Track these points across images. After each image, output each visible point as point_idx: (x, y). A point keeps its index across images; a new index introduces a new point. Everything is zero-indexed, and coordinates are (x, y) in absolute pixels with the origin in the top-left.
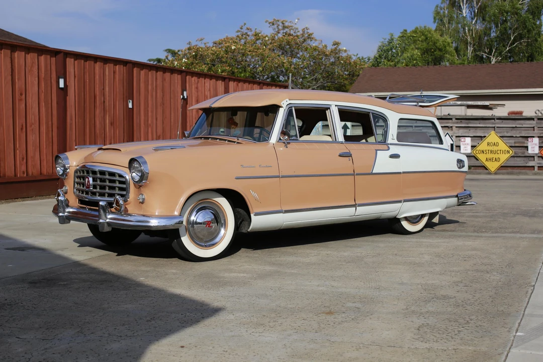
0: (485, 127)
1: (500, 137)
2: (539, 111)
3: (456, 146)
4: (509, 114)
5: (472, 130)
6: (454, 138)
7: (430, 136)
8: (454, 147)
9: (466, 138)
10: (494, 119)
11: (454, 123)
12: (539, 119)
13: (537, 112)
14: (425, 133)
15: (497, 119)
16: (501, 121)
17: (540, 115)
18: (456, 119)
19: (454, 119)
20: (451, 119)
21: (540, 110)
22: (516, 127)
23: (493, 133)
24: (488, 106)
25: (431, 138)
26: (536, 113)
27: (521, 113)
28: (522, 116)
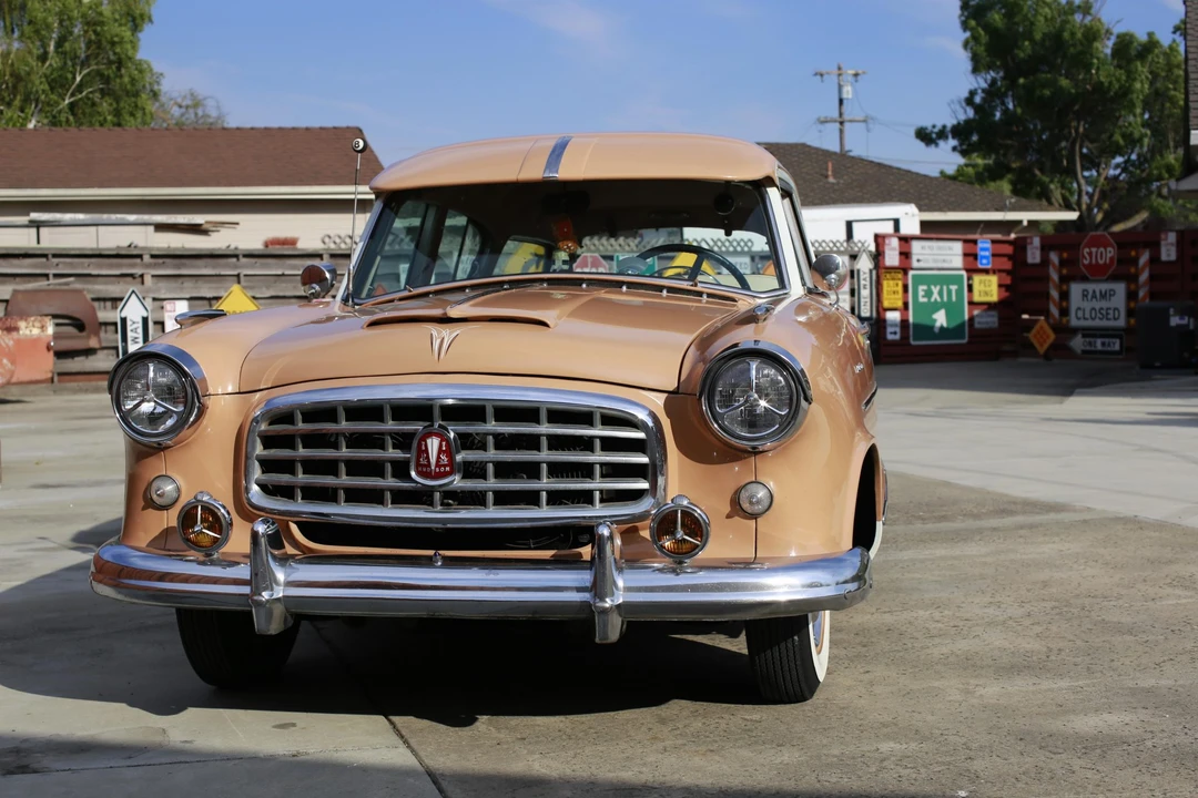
0: (216, 275)
1: (254, 298)
2: (329, 237)
3: (156, 323)
4: (266, 245)
5: (188, 284)
6: (148, 302)
7: (94, 300)
8: (151, 324)
9: (177, 302)
10: (236, 256)
11: (148, 266)
12: (333, 256)
13: (327, 240)
14: (79, 292)
15: (245, 256)
16: (253, 260)
17: (333, 246)
18: (153, 256)
19: (147, 258)
20: (140, 256)
21: (332, 235)
22: (283, 275)
23: (236, 288)
24: (201, 225)
25: (96, 304)
26: (324, 243)
27: (292, 242)
28: (296, 249)
